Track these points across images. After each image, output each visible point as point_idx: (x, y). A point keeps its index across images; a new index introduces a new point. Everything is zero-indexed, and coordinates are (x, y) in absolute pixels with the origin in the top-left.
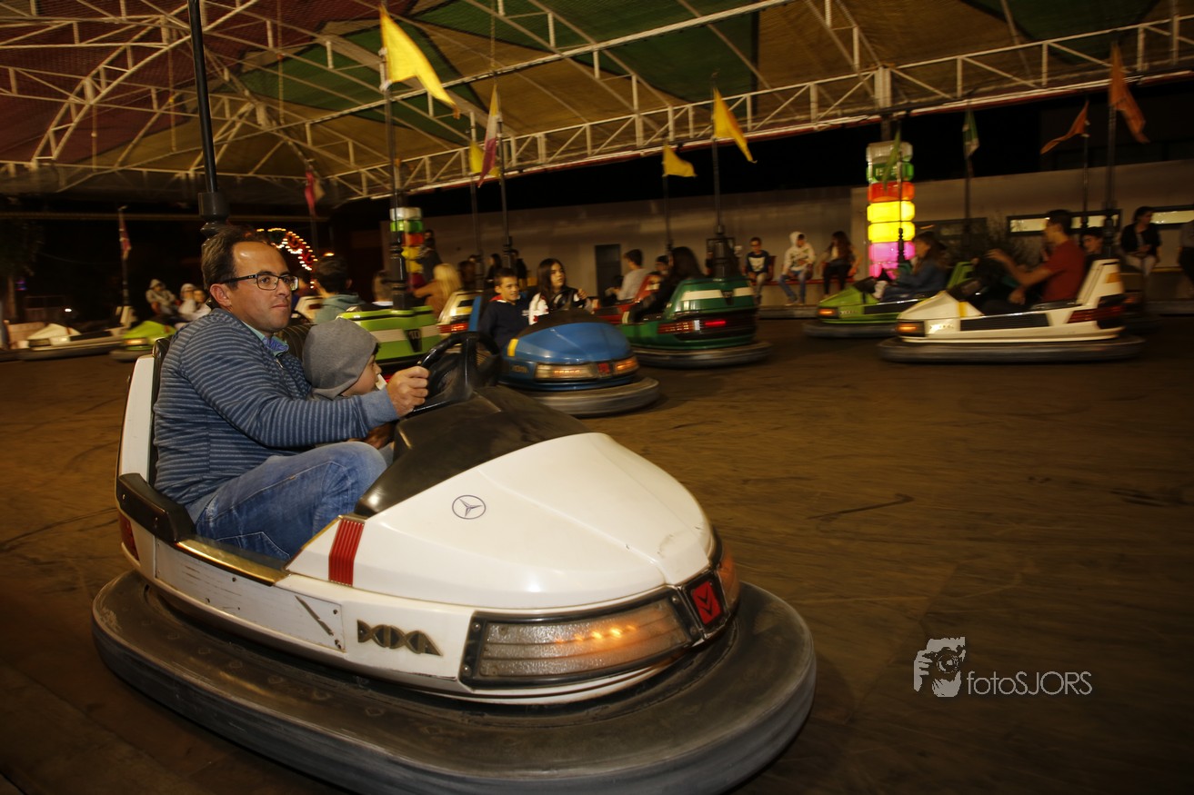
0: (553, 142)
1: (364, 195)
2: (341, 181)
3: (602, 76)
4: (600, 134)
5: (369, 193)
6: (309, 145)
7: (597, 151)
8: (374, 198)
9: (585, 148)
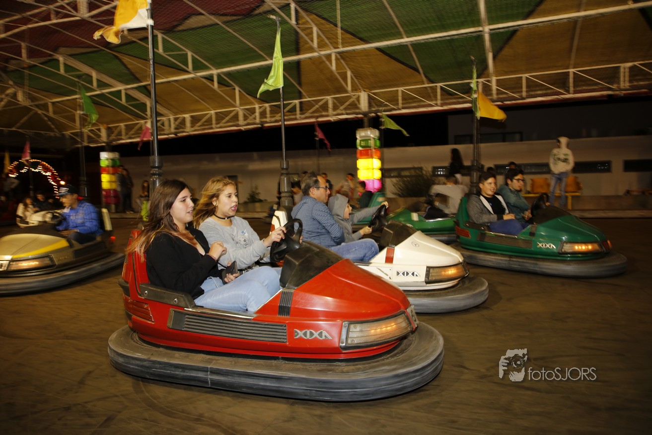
0: (195, 120)
1: (85, 144)
2: (72, 135)
3: (219, 87)
4: (220, 117)
5: (89, 143)
6: (51, 114)
7: (218, 126)
8: (92, 145)
9: (211, 124)
